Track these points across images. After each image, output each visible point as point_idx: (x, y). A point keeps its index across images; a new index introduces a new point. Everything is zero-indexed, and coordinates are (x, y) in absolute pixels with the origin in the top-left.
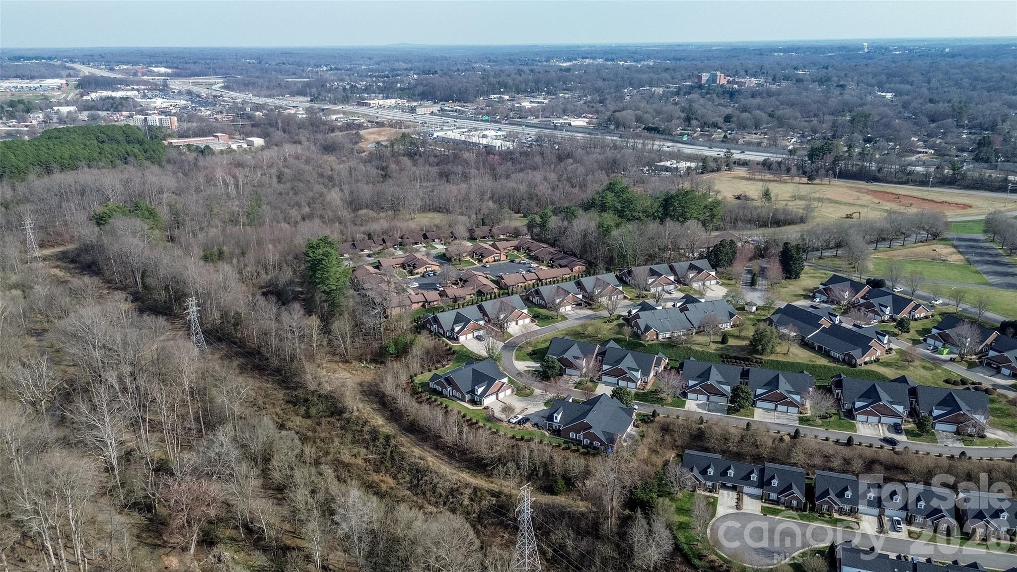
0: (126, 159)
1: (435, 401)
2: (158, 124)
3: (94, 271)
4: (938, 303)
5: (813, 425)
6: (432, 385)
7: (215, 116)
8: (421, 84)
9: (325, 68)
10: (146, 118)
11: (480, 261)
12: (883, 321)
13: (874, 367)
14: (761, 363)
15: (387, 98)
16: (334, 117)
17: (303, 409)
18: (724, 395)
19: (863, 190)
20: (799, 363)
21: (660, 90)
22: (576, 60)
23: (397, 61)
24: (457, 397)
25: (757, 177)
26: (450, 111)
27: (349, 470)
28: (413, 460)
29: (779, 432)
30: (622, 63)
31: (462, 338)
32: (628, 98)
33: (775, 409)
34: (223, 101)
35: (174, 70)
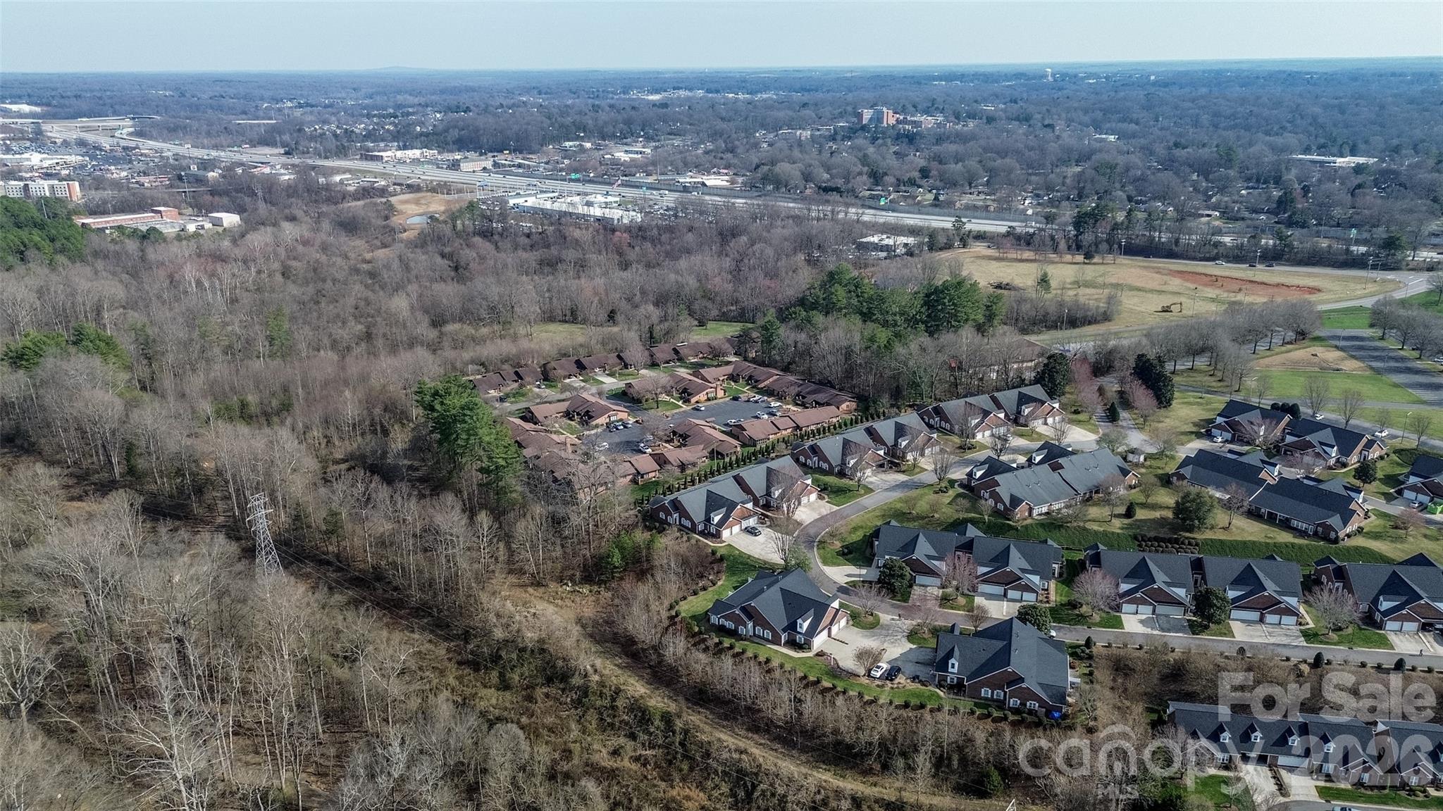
0: (22, 253)
1: (731, 647)
2: (48, 194)
3: (21, 448)
4: (1384, 434)
5: (1327, 643)
6: (714, 619)
7: (138, 179)
8: (455, 127)
9: (289, 104)
10: (26, 186)
11: (687, 401)
12: (1330, 468)
13: (1359, 541)
14: (1197, 545)
15: (405, 148)
16: (337, 178)
17: (495, 674)
18: (1179, 604)
19: (1166, 272)
20: (1254, 542)
21: (806, 134)
22: (665, 91)
23: (399, 92)
24: (763, 638)
25: (1010, 256)
26: (510, 166)
27: (619, 783)
28: (725, 755)
29: (1288, 659)
30: (731, 95)
31: (726, 534)
32: (765, 145)
33: (1262, 620)
34: (141, 155)
35: (45, 109)
